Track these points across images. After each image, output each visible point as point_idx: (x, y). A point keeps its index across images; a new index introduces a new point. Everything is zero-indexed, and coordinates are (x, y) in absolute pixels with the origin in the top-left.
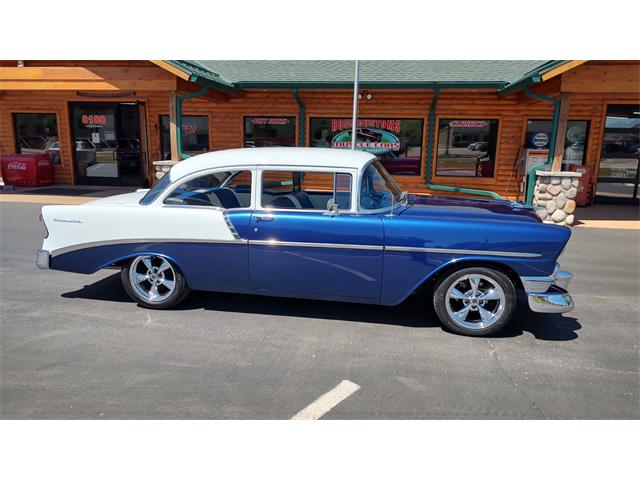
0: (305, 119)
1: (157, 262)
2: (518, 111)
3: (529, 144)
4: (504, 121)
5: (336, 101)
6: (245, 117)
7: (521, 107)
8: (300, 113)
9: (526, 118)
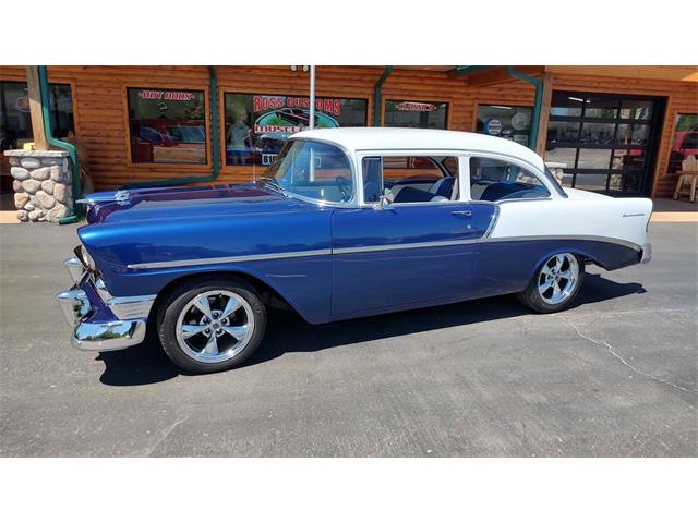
4: (454, 105)
6: (128, 88)
7: (472, 90)
8: (210, 86)
9: (477, 102)
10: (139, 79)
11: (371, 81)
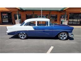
0: (34, 14)
1: (23, 33)
3: (61, 17)
6: (26, 14)
7: (60, 13)
11: (49, 13)
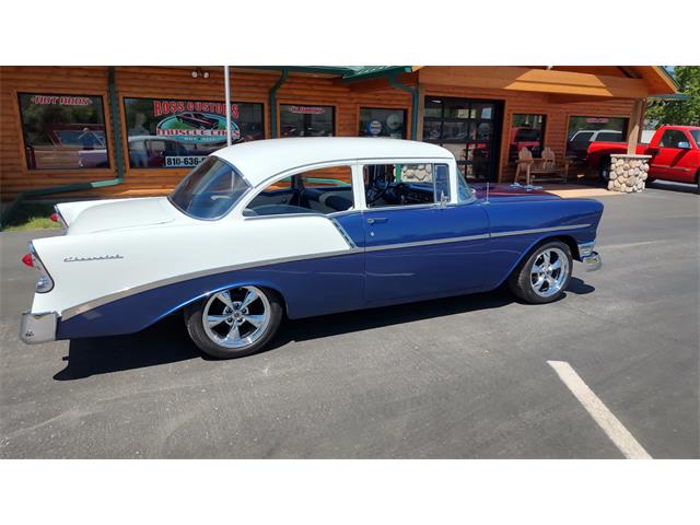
0: (117, 99)
2: (352, 99)
4: (340, 108)
5: (159, 78)
6: (19, 93)
7: (353, 95)
8: (109, 91)
9: (359, 106)
10: (30, 85)
11: (266, 87)
